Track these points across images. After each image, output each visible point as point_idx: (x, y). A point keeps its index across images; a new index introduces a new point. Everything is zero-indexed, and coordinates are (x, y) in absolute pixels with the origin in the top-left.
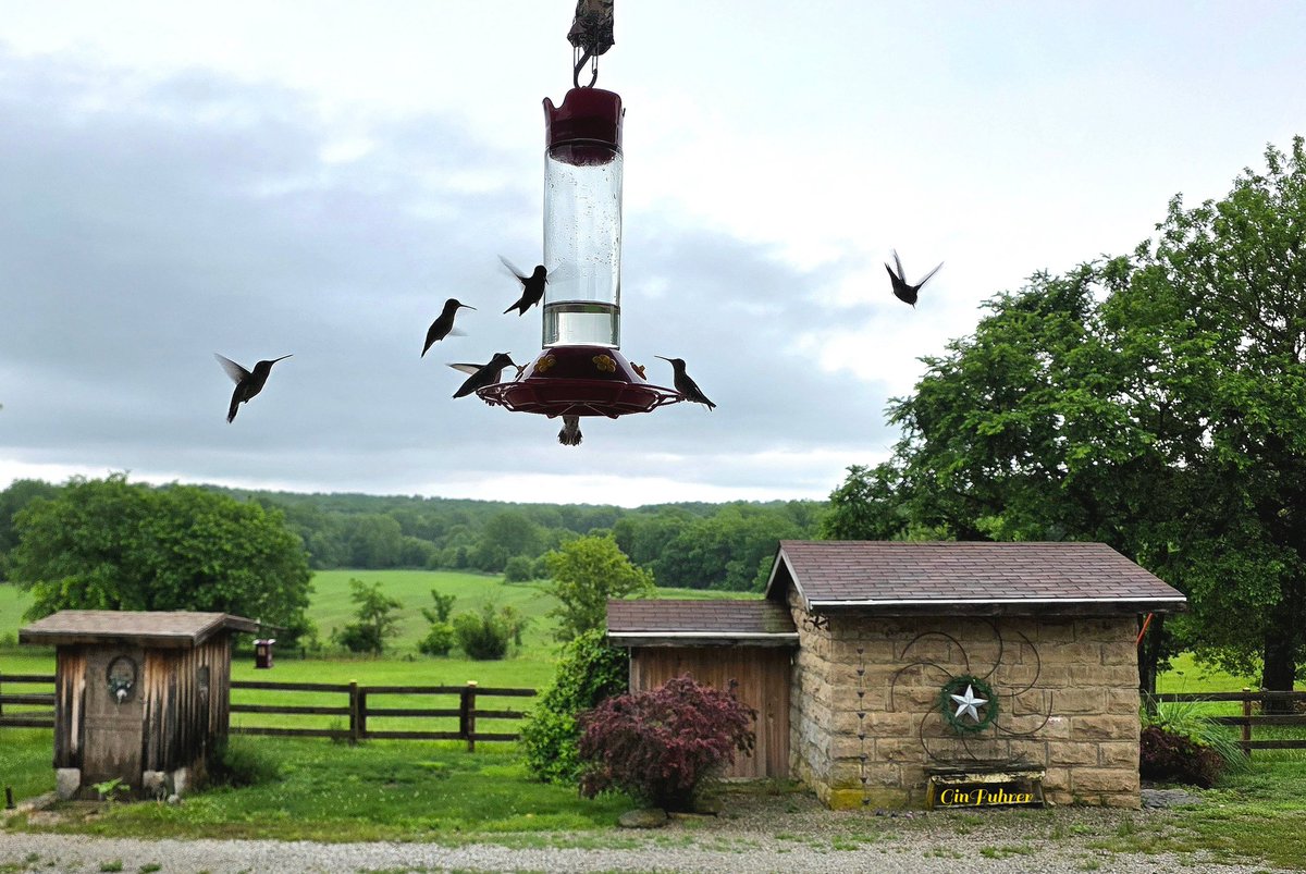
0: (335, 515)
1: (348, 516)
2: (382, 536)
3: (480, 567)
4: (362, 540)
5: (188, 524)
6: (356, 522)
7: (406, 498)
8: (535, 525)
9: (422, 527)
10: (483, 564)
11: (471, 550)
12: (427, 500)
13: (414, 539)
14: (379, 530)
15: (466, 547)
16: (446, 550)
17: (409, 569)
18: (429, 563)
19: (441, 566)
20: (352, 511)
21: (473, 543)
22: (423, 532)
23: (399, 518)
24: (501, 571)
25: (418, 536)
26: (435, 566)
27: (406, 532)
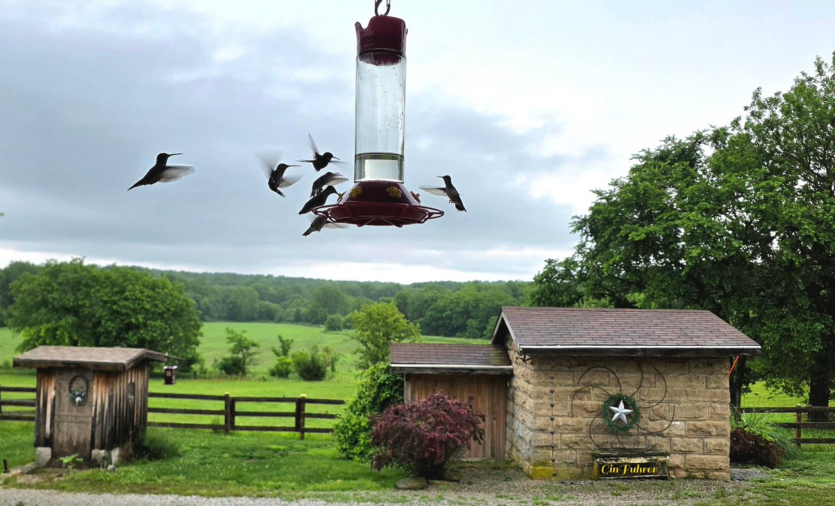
0: (217, 287)
1: (225, 288)
2: (247, 301)
3: (309, 321)
4: (234, 303)
5: (122, 292)
6: (231, 291)
7: (263, 276)
8: (345, 295)
9: (272, 295)
10: (311, 319)
11: (303, 310)
12: (276, 278)
13: (267, 303)
14: (244, 297)
15: (300, 308)
16: (287, 310)
17: (264, 322)
18: (277, 318)
19: (284, 320)
20: (228, 284)
21: (305, 306)
22: (273, 298)
23: (258, 289)
24: (323, 324)
25: (270, 301)
26: (281, 320)
27: (262, 298)
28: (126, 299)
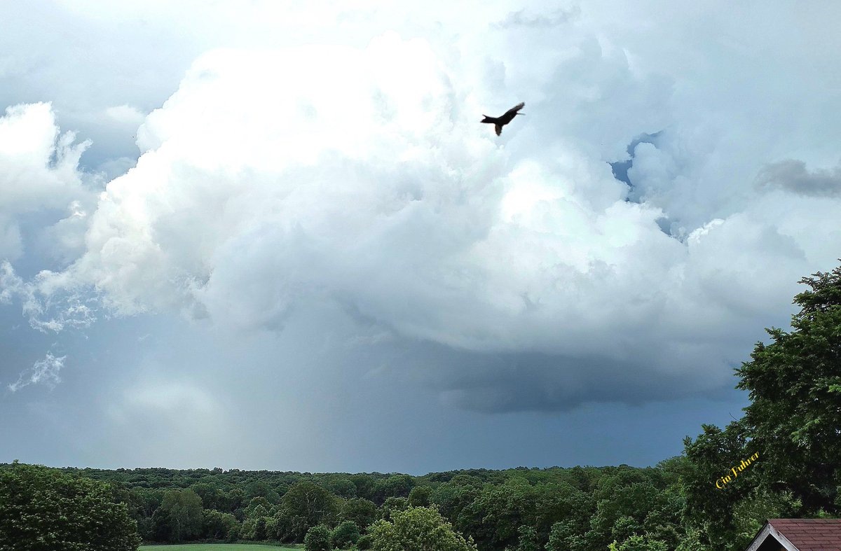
0: (141, 492)
1: (151, 491)
2: (185, 509)
3: (278, 539)
4: (167, 513)
6: (160, 497)
7: (207, 471)
8: (331, 495)
9: (222, 499)
10: (281, 536)
11: (271, 521)
12: (226, 473)
13: (215, 512)
14: (181, 504)
15: (265, 518)
16: (245, 522)
17: (209, 542)
18: (229, 536)
19: (241, 538)
20: (155, 486)
21: (272, 515)
22: (224, 505)
23: (199, 491)
24: (301, 541)
25: (218, 508)
26: (235, 539)
27: (207, 505)
28: (31, 511)
